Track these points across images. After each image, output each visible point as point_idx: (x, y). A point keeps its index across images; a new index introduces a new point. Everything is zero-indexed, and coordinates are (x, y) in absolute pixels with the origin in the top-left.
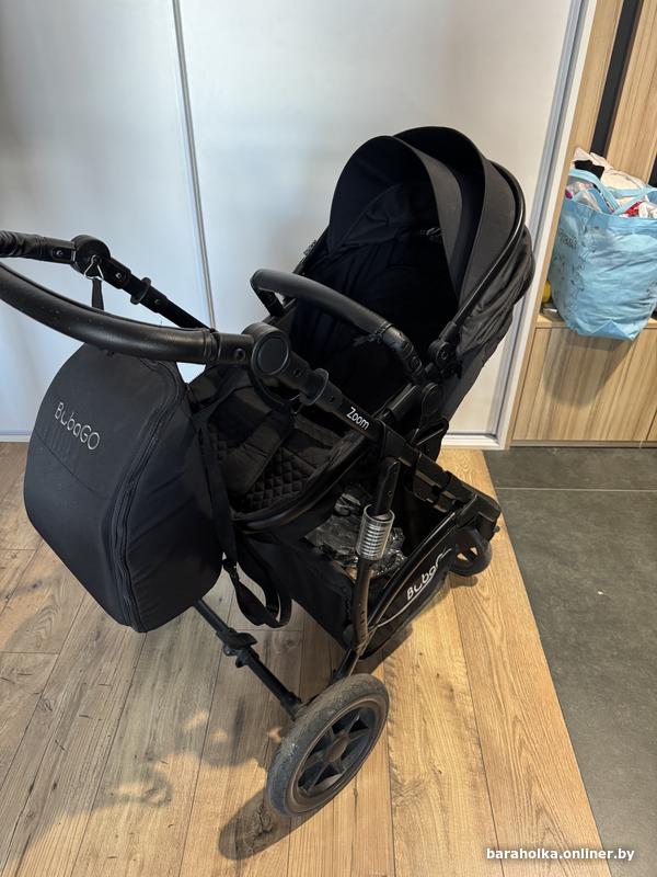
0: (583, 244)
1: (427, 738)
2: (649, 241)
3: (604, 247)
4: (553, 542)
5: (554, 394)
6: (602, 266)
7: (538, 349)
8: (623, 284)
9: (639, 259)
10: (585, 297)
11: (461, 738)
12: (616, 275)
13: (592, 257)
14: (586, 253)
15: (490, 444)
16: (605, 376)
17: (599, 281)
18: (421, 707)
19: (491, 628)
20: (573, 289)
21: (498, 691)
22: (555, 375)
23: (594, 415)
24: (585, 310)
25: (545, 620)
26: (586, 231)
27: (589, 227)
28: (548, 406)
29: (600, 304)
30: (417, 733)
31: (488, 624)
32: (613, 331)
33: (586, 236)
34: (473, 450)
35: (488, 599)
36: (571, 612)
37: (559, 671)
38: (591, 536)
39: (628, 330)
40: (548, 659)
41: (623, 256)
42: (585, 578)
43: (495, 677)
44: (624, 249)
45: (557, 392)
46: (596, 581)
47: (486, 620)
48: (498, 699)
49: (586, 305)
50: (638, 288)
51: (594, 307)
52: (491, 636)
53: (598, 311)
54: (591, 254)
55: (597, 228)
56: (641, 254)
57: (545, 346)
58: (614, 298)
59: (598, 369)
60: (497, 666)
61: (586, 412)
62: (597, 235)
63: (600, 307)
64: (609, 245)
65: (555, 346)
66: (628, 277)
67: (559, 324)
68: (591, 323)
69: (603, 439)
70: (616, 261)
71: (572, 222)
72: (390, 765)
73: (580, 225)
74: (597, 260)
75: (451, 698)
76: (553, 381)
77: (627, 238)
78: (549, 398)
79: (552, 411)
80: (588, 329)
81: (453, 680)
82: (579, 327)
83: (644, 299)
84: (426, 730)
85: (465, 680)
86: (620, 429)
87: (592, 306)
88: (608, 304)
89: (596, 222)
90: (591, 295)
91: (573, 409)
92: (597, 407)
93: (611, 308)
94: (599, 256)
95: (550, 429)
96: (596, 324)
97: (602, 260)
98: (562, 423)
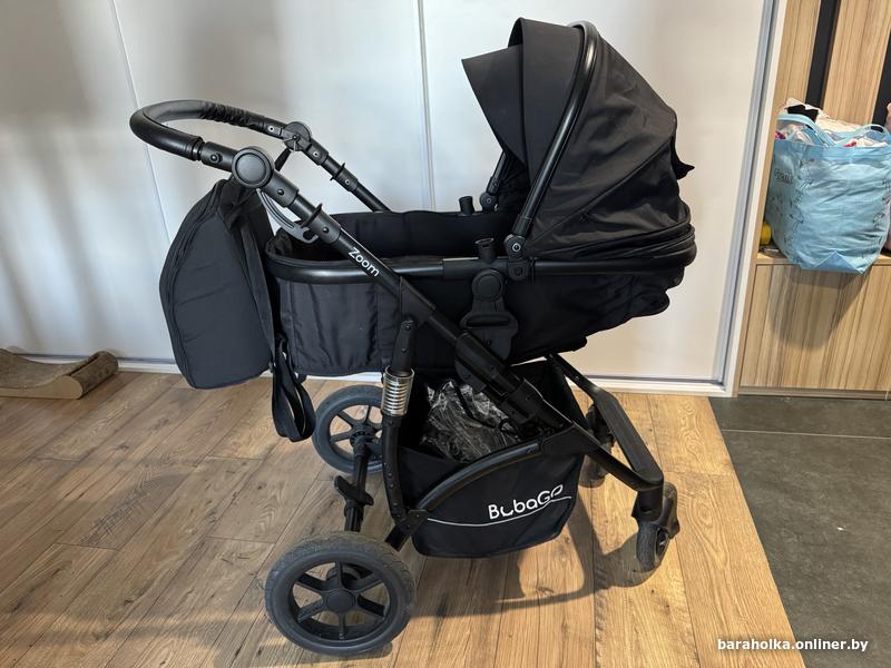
0: (799, 178)
1: (639, 648)
2: (868, 170)
3: (822, 179)
4: (785, 479)
5: (782, 336)
6: (822, 196)
7: (761, 288)
8: (846, 214)
9: (859, 188)
10: (805, 229)
11: (677, 651)
12: (836, 204)
13: (809, 189)
14: (802, 186)
15: (716, 391)
16: (837, 317)
17: (818, 212)
18: (633, 619)
19: (713, 553)
20: (792, 222)
21: (720, 610)
22: (781, 314)
23: (829, 360)
24: (804, 243)
25: (775, 550)
26: (801, 165)
27: (804, 160)
28: (776, 347)
29: (822, 234)
30: (627, 642)
31: (710, 549)
32: (838, 264)
33: (802, 169)
34: (698, 397)
35: (710, 527)
36: (805, 544)
37: (792, 597)
38: (829, 476)
39: (856, 263)
40: (779, 586)
41: (842, 184)
42: (823, 514)
43: (717, 597)
44: (843, 178)
45: (786, 334)
46: (835, 518)
47: (708, 545)
48: (720, 618)
49: (807, 237)
50: (862, 218)
51: (816, 238)
52: (713, 560)
53: (821, 242)
54: (808, 186)
55: (812, 160)
56: (860, 182)
57: (767, 285)
58: (836, 229)
59: (828, 309)
60: (719, 588)
61: (818, 356)
62: (813, 167)
63: (822, 238)
64: (826, 175)
65: (778, 284)
66: (850, 207)
67: (781, 261)
68: (814, 255)
69: (842, 387)
70: (835, 191)
71: (787, 160)
73: (795, 161)
74: (815, 190)
75: (667, 613)
76: (779, 321)
77: (845, 167)
78: (777, 336)
79: (780, 354)
80: (811, 261)
81: (669, 597)
82: (802, 261)
83: (870, 231)
84: (637, 641)
85: (683, 598)
86: (859, 377)
87: (814, 237)
88: (831, 234)
89: (811, 155)
90: (811, 227)
91: (804, 352)
92: (831, 351)
93: (834, 239)
94: (817, 187)
95: (780, 374)
96: (819, 257)
97: (820, 190)
98: (793, 367)
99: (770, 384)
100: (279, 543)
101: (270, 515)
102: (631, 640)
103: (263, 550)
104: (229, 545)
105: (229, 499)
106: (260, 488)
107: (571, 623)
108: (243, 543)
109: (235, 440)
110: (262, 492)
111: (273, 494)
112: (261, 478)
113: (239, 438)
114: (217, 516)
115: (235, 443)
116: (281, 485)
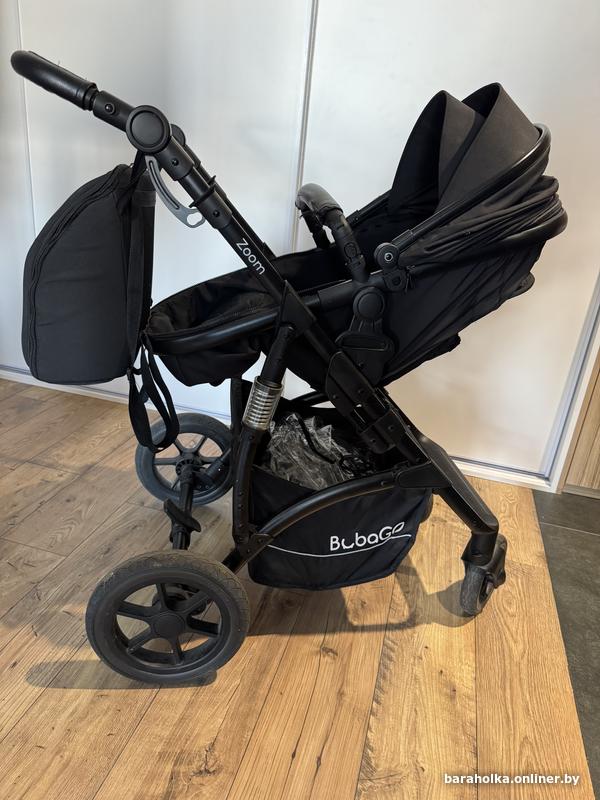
11: (456, 741)
15: (540, 484)
34: (522, 488)
35: (513, 616)
40: (575, 689)
47: (508, 634)
72: (366, 745)
75: (452, 698)
81: (458, 681)
84: (415, 722)
85: (472, 684)
99: (595, 487)
100: (70, 557)
101: (71, 529)
102: (408, 721)
103: (53, 561)
104: (20, 550)
105: (37, 504)
106: (68, 501)
107: (348, 690)
108: (35, 550)
109: (60, 452)
110: (69, 505)
111: (79, 508)
112: (72, 491)
113: (63, 451)
114: (18, 520)
116: (90, 502)
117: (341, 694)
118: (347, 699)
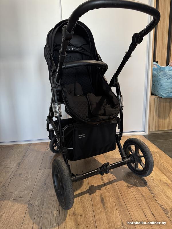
0: (159, 75)
1: (167, 196)
5: (158, 117)
6: (166, 79)
7: (152, 104)
8: (171, 83)
10: (162, 87)
12: (169, 81)
14: (160, 77)
15: (144, 133)
17: (165, 83)
18: (160, 189)
20: (159, 86)
22: (157, 111)
23: (169, 121)
24: (163, 91)
26: (159, 72)
27: (160, 71)
28: (157, 120)
29: (167, 88)
30: (163, 195)
32: (171, 96)
33: (160, 73)
34: (140, 135)
35: (163, 163)
44: (170, 74)
45: (159, 116)
47: (166, 167)
49: (163, 89)
53: (166, 90)
54: (162, 77)
55: (162, 71)
57: (154, 103)
58: (170, 86)
59: (168, 109)
61: (167, 121)
62: (163, 72)
63: (167, 89)
64: (166, 74)
65: (156, 103)
67: (156, 97)
68: (165, 94)
70: (168, 77)
71: (155, 72)
72: (160, 205)
73: (157, 72)
74: (164, 78)
75: (168, 185)
76: (157, 113)
77: (170, 72)
78: (157, 118)
79: (158, 121)
80: (165, 96)
81: (166, 181)
82: (163, 96)
84: (165, 195)
87: (165, 89)
88: (169, 88)
89: (161, 69)
90: (164, 87)
91: (163, 120)
92: (169, 119)
93: (169, 89)
94: (164, 77)
95: (159, 127)
96: (166, 94)
97: (165, 77)
98: (161, 125)
99: (156, 130)
100: (34, 190)
101: (27, 182)
103: (29, 193)
104: (14, 194)
105: (9, 180)
106: (20, 175)
107: (143, 194)
108: (20, 193)
109: (5, 162)
110: (22, 176)
111: (25, 176)
112: (19, 172)
113: (6, 162)
114: (6, 186)
115: (6, 164)
116: (28, 173)
117: (143, 196)
118: (145, 196)
